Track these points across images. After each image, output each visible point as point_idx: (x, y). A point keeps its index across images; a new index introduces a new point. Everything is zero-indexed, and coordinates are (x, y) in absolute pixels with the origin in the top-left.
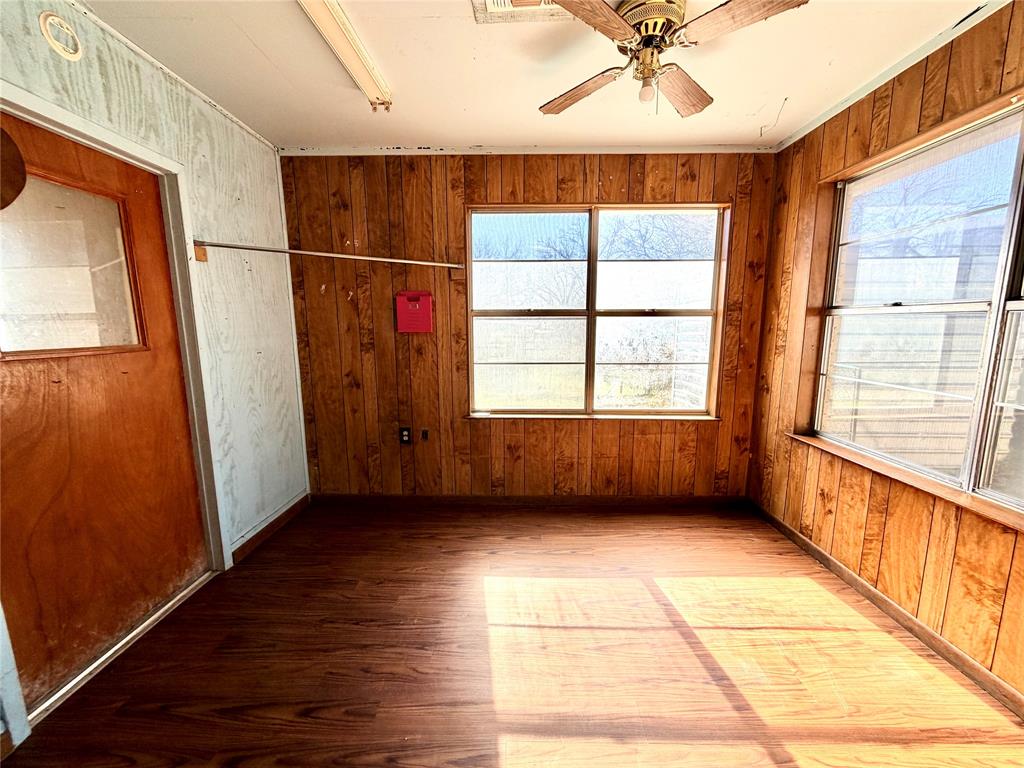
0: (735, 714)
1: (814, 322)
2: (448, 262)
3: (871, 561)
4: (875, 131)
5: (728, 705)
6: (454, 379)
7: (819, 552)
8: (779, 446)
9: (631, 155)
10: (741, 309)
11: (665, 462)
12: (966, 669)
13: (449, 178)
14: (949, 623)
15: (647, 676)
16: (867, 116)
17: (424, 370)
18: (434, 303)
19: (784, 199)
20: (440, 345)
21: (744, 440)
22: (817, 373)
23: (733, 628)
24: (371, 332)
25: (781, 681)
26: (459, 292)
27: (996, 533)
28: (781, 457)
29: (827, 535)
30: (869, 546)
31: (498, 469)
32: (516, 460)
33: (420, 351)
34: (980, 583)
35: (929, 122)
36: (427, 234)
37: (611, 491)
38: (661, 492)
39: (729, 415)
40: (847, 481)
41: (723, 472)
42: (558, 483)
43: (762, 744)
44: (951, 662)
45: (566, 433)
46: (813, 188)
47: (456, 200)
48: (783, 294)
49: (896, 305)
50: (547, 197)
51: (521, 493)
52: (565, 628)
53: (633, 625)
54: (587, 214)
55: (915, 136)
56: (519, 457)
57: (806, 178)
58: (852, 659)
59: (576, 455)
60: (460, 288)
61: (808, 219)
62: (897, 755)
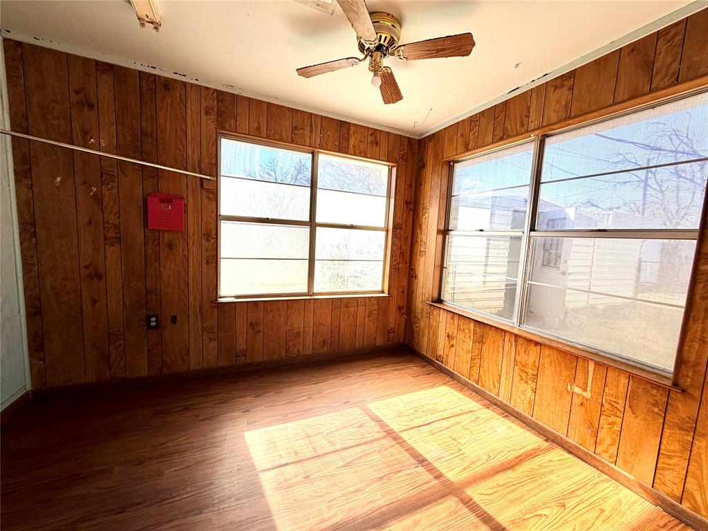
0: (436, 482)
1: (440, 237)
2: (200, 174)
3: (475, 370)
4: (472, 137)
5: (431, 477)
6: (204, 271)
7: (448, 370)
8: (423, 310)
9: (341, 121)
10: (401, 228)
11: (360, 325)
12: (522, 419)
13: (204, 105)
14: (513, 396)
15: (382, 475)
16: (467, 129)
17: (175, 263)
18: (186, 206)
19: (423, 166)
20: (191, 244)
21: (403, 308)
22: (442, 267)
23: (419, 426)
24: (116, 227)
25: (453, 452)
26: (210, 199)
27: (532, 346)
28: (424, 316)
29: (451, 360)
30: (474, 362)
31: (241, 343)
32: (256, 334)
33: (170, 246)
34: (527, 373)
35: (497, 138)
36: (180, 147)
37: (326, 349)
38: (357, 346)
39: (395, 293)
40: (462, 327)
41: (391, 328)
42: (289, 348)
43: (454, 495)
44: (515, 417)
45: (295, 310)
46: (439, 163)
47: (209, 124)
48: (424, 221)
49: (481, 230)
50: (285, 137)
51: (260, 360)
52: (318, 456)
53: (363, 441)
54: (311, 155)
55: (490, 144)
56: (259, 332)
57: (436, 156)
58: (478, 428)
59: (302, 325)
60: (212, 196)
61: (436, 179)
62: (511, 475)
